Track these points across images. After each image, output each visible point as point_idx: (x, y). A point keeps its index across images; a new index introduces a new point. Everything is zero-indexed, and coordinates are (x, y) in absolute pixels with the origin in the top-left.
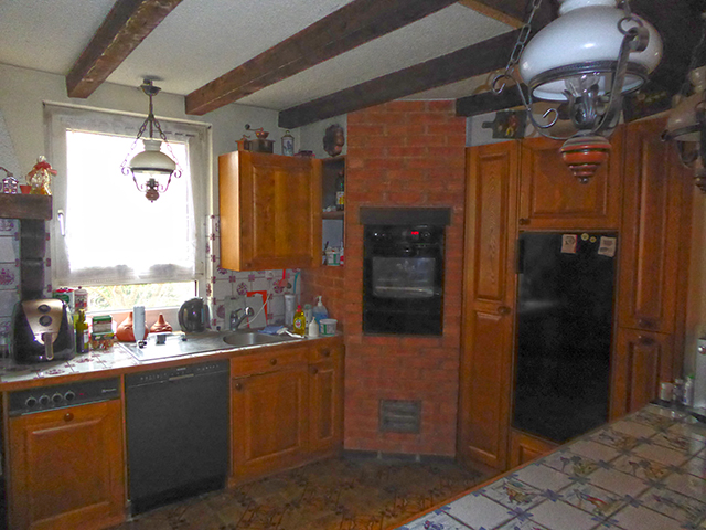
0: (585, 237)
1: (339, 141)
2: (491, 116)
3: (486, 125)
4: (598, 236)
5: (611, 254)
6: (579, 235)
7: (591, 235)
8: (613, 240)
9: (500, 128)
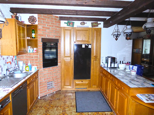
0: (86, 45)
1: (35, 21)
2: (66, 22)
3: (65, 23)
4: (88, 45)
5: (90, 48)
6: (85, 45)
7: (87, 45)
8: (91, 45)
9: (69, 24)
